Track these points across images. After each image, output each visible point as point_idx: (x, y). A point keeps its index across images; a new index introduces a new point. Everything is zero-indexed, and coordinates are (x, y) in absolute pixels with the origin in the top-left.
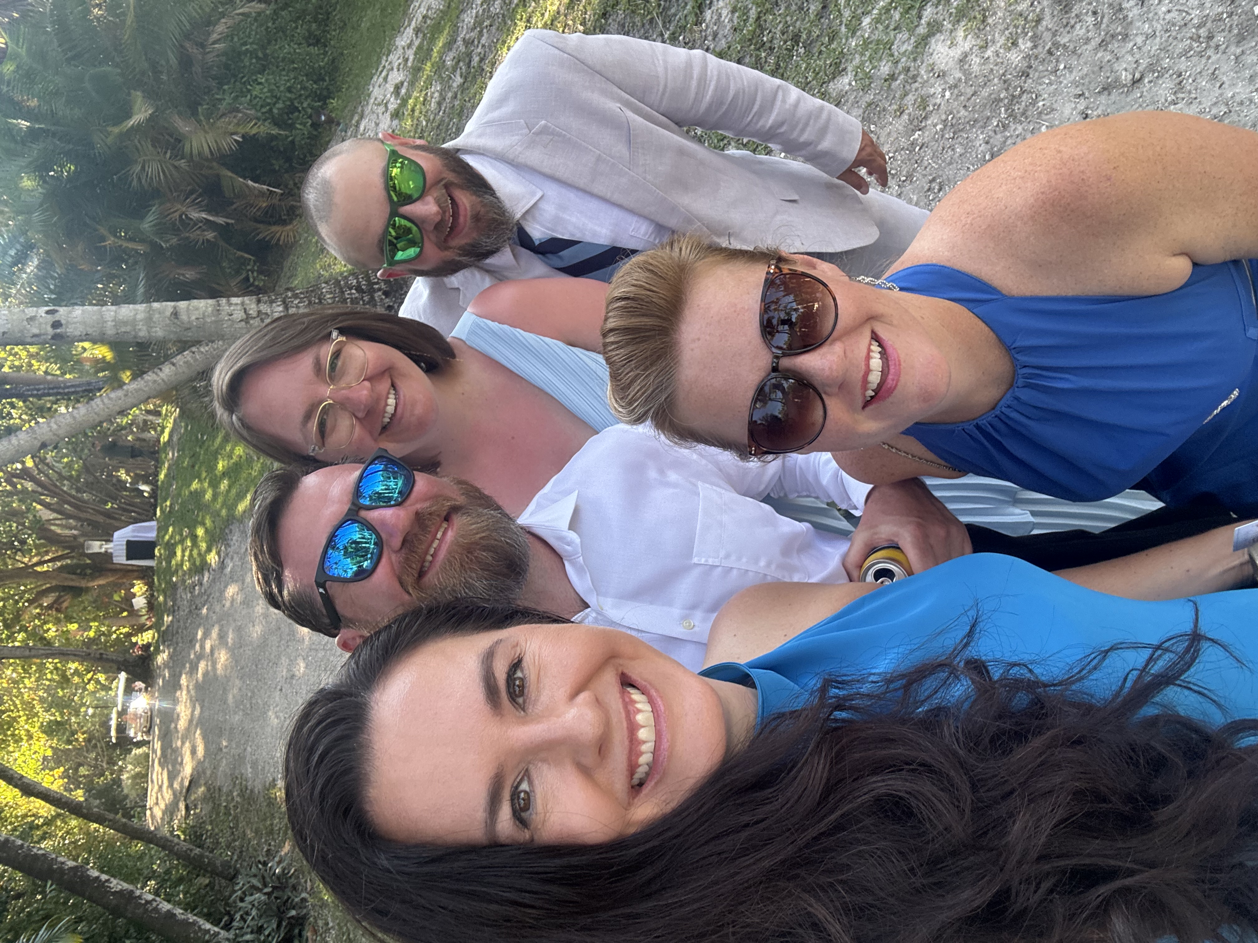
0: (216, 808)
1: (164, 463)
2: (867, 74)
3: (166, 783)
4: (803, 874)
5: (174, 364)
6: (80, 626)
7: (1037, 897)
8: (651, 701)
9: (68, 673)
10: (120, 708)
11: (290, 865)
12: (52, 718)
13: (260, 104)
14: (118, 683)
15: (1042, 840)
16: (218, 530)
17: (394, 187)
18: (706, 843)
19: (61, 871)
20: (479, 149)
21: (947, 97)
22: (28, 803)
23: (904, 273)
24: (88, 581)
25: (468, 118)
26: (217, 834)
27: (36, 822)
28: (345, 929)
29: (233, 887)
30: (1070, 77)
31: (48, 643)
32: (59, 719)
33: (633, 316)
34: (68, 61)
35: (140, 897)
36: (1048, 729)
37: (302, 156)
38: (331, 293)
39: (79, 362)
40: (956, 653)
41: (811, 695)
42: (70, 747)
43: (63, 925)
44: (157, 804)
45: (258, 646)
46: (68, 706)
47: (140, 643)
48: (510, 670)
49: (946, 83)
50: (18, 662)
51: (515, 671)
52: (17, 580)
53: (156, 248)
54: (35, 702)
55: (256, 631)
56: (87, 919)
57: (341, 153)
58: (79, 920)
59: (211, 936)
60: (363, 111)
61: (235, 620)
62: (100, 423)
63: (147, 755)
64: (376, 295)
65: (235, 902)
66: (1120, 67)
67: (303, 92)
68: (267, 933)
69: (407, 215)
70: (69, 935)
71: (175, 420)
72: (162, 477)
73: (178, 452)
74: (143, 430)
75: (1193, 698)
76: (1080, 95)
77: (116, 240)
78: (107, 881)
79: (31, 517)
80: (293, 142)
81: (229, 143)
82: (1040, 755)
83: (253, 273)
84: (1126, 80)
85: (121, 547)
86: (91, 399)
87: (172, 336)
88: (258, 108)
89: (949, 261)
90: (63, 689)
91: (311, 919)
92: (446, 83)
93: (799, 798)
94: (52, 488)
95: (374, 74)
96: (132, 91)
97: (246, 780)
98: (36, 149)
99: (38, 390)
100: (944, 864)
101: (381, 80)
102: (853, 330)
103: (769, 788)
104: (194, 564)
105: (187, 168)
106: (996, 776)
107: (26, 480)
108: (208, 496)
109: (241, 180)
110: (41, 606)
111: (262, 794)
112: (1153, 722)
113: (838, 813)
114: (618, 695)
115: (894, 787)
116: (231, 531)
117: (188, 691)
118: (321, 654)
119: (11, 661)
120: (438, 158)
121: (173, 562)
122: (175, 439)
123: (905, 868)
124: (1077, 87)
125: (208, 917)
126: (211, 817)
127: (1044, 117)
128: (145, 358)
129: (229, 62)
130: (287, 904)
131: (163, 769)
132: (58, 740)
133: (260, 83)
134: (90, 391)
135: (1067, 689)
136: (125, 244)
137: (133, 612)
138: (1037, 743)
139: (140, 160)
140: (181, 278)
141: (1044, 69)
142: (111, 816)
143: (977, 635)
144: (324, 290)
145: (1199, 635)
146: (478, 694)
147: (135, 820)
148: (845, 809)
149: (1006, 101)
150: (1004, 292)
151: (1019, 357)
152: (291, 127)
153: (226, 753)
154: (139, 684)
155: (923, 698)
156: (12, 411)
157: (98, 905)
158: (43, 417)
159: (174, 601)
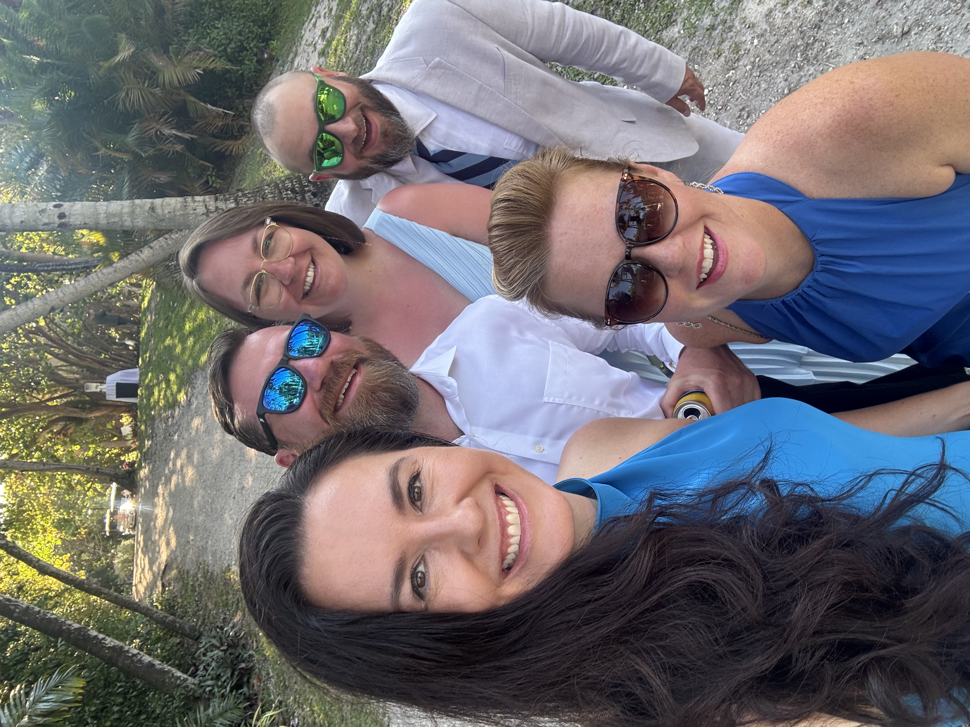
0: (185, 585)
1: (144, 324)
2: (693, 24)
3: (147, 567)
4: (632, 640)
5: (151, 248)
6: (81, 448)
7: (813, 662)
8: (518, 506)
9: (73, 483)
10: (112, 510)
11: (241, 629)
12: (61, 516)
13: (217, 44)
14: (111, 491)
15: (817, 619)
16: (186, 376)
17: (322, 110)
18: (558, 614)
19: (69, 631)
20: (388, 80)
21: (755, 44)
22: (43, 580)
23: (727, 179)
24: (87, 413)
25: (379, 56)
26: (186, 606)
27: (50, 594)
28: (281, 678)
29: (198, 645)
30: (852, 29)
31: (58, 460)
32: (66, 517)
33: (513, 214)
34: (69, 9)
35: (128, 651)
36: (825, 534)
37: (249, 86)
38: (272, 193)
39: (79, 245)
40: (753, 474)
41: (640, 504)
42: (75, 538)
43: (70, 671)
44: (140, 582)
45: (217, 465)
46: (73, 508)
47: (127, 461)
48: (411, 481)
49: (754, 32)
50: (35, 473)
51: (415, 481)
52: (34, 412)
53: (137, 157)
54: (48, 504)
55: (215, 453)
56: (88, 667)
57: (281, 83)
58: (82, 668)
59: (181, 681)
60: (297, 50)
61: (199, 445)
62: (96, 293)
63: (133, 546)
64: (306, 195)
65: (199, 656)
66: (892, 22)
67: (250, 35)
68: (223, 679)
69: (333, 132)
70: (75, 678)
71: (152, 291)
72: (143, 334)
73: (155, 315)
74: (128, 299)
75: (939, 513)
76: (860, 44)
77: (107, 151)
78: (103, 639)
79: (44, 364)
80: (242, 74)
81: (192, 75)
82: (818, 555)
83: (211, 177)
84: (897, 32)
85: (111, 388)
86: (89, 274)
87: (150, 226)
88: (215, 47)
89: (763, 170)
90: (69, 495)
91: (257, 670)
92: (362, 28)
93: (631, 581)
94: (60, 342)
95: (306, 21)
96: (118, 34)
97: (208, 566)
98: (45, 79)
99: (48, 266)
100: (740, 637)
101: (311, 25)
102: (691, 225)
103: (606, 573)
104: (168, 401)
105: (160, 94)
106: (782, 570)
107: (39, 335)
108: (178, 350)
109: (202, 104)
110: (52, 431)
111: (220, 576)
112: (906, 531)
113: (659, 594)
114: (493, 501)
115: (704, 576)
116: (196, 377)
117: (164, 498)
118: (264, 471)
119: (30, 473)
120: (355, 86)
121: (152, 400)
122: (153, 305)
123: (711, 638)
124: (858, 37)
125: (179, 667)
126: (181, 593)
127: (831, 60)
128: (130, 242)
129: (193, 11)
130: (238, 659)
131: (145, 557)
132: (66, 533)
133: (217, 28)
134: (88, 268)
135: (838, 504)
136: (114, 154)
137: (122, 438)
138: (816, 545)
139: (125, 88)
140: (157, 180)
141: (833, 22)
142: (106, 590)
143: (771, 461)
144: (266, 191)
145: (945, 465)
146: (386, 498)
147: (124, 594)
148: (664, 592)
149: (802, 47)
150: (807, 195)
151: (817, 247)
152: (241, 63)
153: (193, 545)
154: (126, 492)
155: (726, 508)
156: (28, 282)
157: (96, 657)
158: (52, 288)
159: (153, 429)
